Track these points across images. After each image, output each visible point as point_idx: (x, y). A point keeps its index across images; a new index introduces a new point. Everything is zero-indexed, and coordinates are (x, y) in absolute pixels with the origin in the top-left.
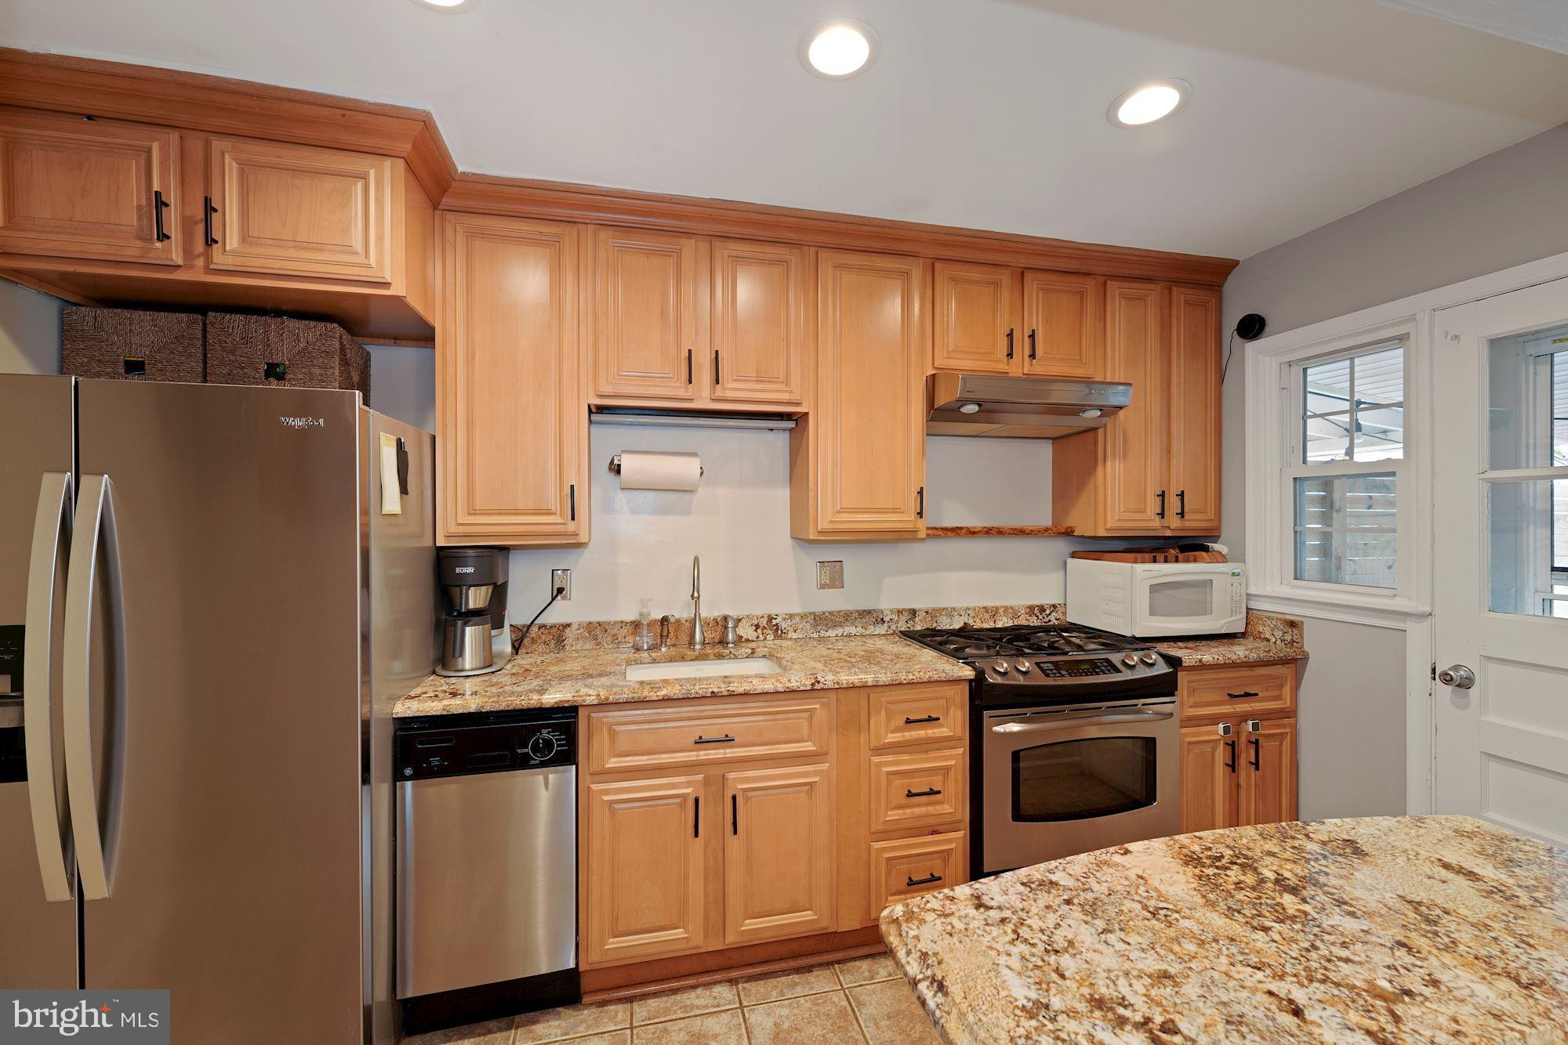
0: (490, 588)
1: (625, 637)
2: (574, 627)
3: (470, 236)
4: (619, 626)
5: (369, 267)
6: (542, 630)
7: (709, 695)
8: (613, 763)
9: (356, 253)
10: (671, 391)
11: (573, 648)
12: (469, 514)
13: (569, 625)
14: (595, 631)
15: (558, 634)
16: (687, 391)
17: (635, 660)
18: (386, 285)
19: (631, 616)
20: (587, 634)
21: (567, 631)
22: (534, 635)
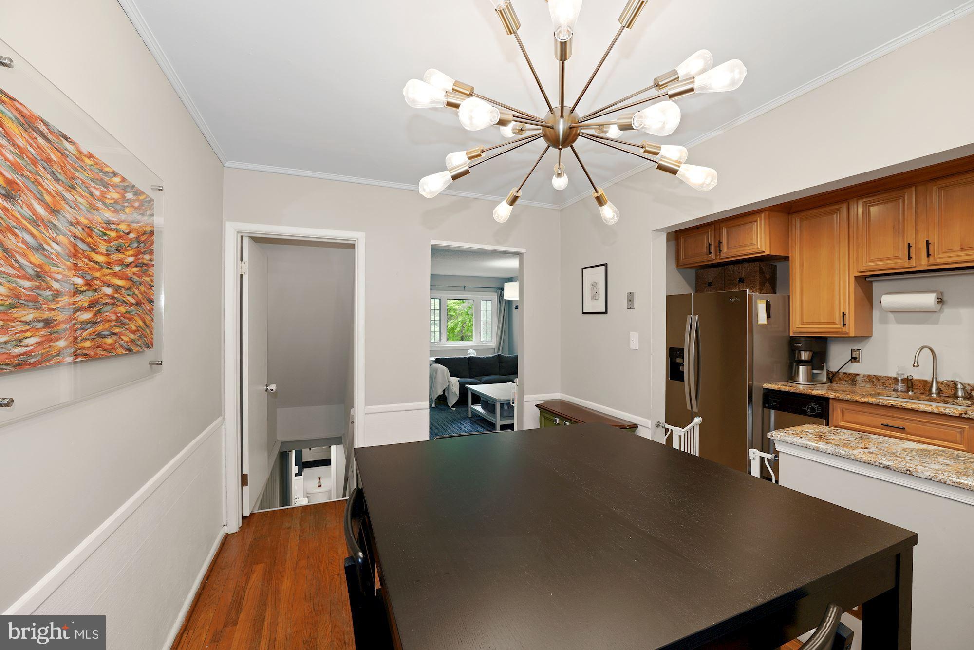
0: (811, 353)
1: (890, 385)
2: (861, 376)
3: (801, 220)
4: (886, 379)
5: (758, 248)
6: (844, 375)
7: (890, 405)
8: (843, 424)
9: (755, 245)
10: (902, 262)
11: (861, 385)
12: (802, 324)
13: (858, 375)
14: (873, 380)
15: (853, 379)
16: (909, 263)
17: (887, 394)
18: (764, 252)
19: (893, 375)
20: (868, 380)
21: (858, 377)
22: (840, 377)
